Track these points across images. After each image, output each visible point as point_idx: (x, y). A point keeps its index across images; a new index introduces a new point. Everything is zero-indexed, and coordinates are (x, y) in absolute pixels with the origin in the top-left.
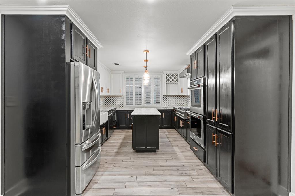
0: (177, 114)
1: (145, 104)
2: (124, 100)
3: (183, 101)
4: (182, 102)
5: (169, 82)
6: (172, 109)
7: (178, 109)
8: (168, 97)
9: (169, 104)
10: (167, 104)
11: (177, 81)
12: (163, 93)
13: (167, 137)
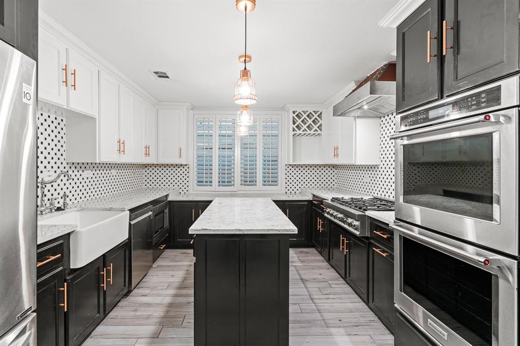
0: (326, 215)
1: (241, 185)
2: (191, 175)
3: (334, 178)
4: (331, 181)
5: (300, 132)
6: (310, 198)
7: (330, 202)
8: (297, 169)
9: (300, 185)
10: (295, 185)
11: (321, 130)
12: (285, 158)
13: (302, 279)
